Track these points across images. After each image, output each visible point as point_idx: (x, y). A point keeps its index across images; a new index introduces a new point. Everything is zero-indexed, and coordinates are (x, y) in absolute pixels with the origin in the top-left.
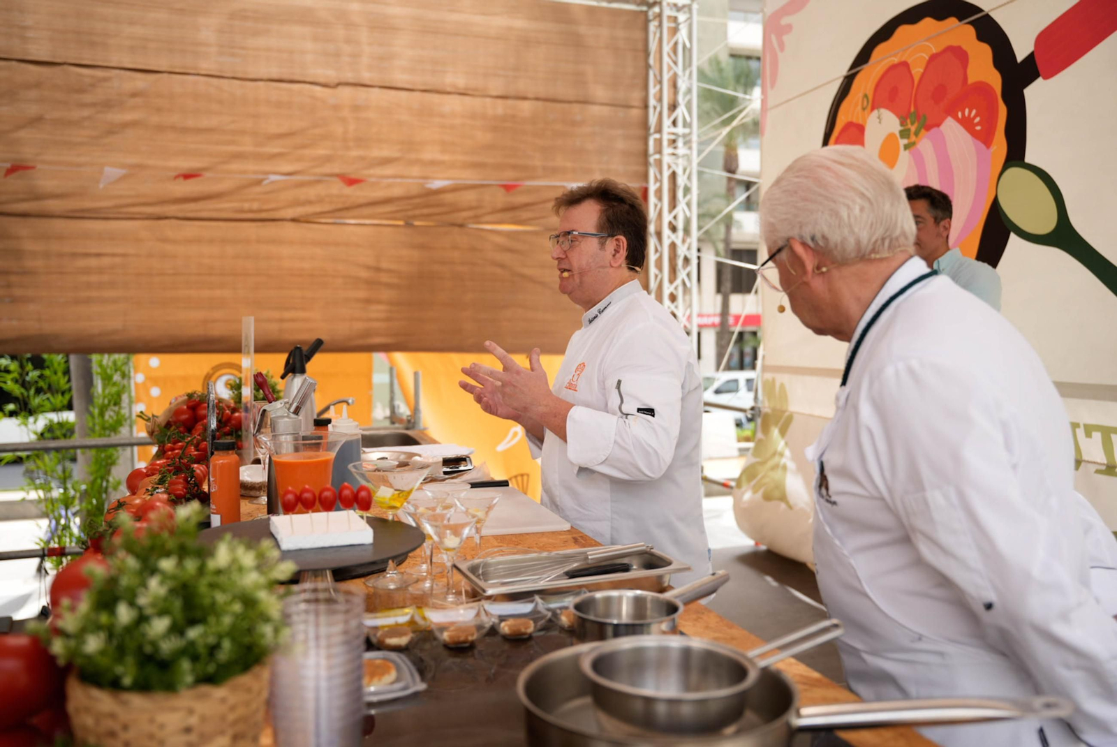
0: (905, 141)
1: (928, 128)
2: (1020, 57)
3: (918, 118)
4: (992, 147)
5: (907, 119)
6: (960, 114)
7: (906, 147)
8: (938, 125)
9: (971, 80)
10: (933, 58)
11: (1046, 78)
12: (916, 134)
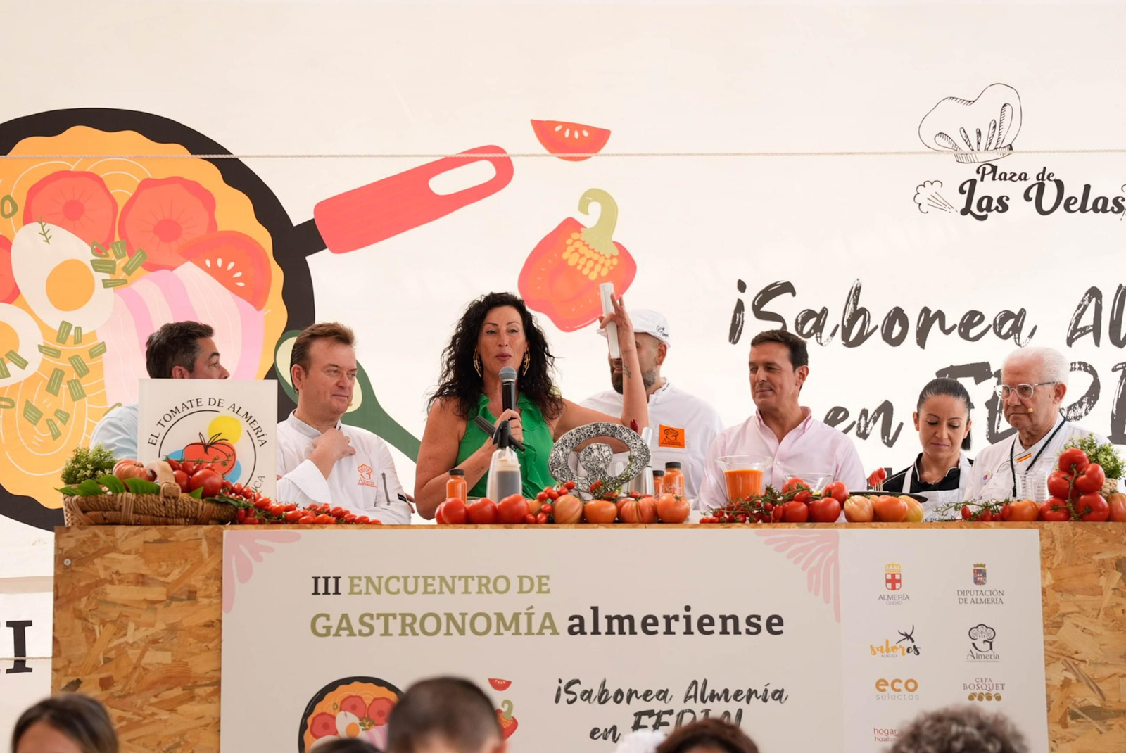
0: (107, 276)
1: (152, 267)
2: (296, 221)
3: (131, 252)
4: (264, 309)
5: (108, 248)
6: (208, 263)
7: (106, 284)
8: (172, 269)
9: (222, 226)
10: (147, 184)
11: (337, 250)
12: (128, 270)
